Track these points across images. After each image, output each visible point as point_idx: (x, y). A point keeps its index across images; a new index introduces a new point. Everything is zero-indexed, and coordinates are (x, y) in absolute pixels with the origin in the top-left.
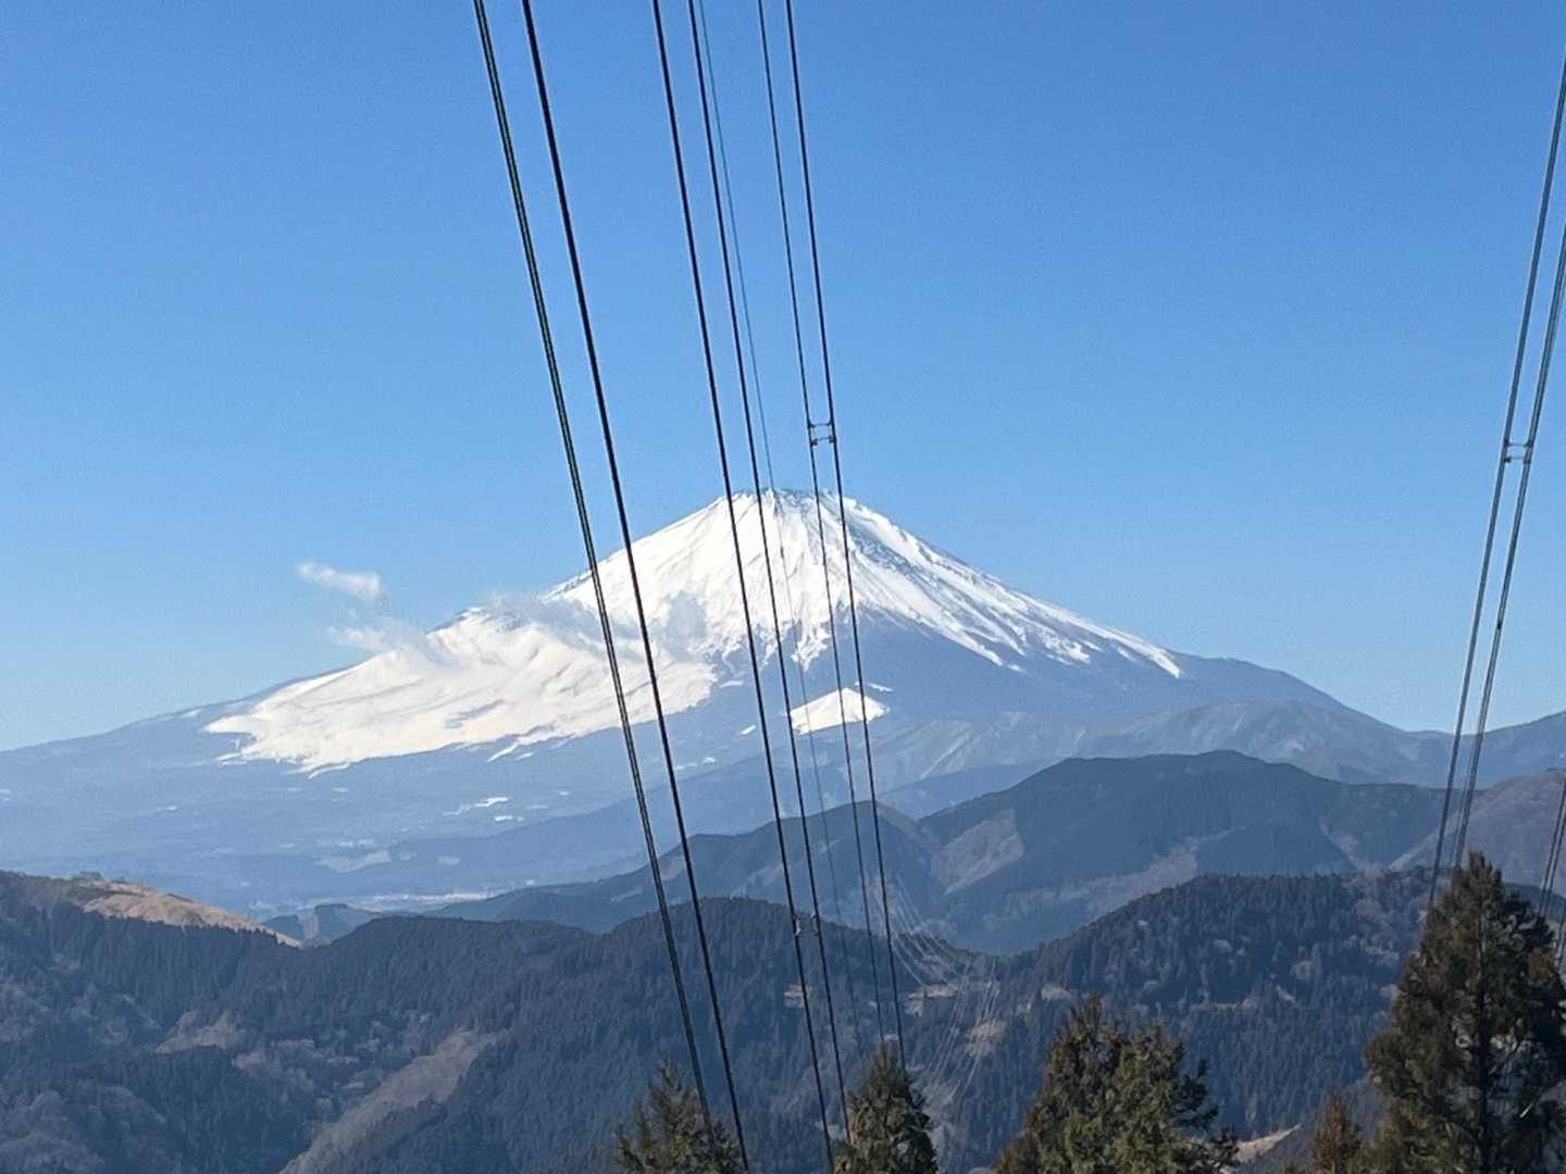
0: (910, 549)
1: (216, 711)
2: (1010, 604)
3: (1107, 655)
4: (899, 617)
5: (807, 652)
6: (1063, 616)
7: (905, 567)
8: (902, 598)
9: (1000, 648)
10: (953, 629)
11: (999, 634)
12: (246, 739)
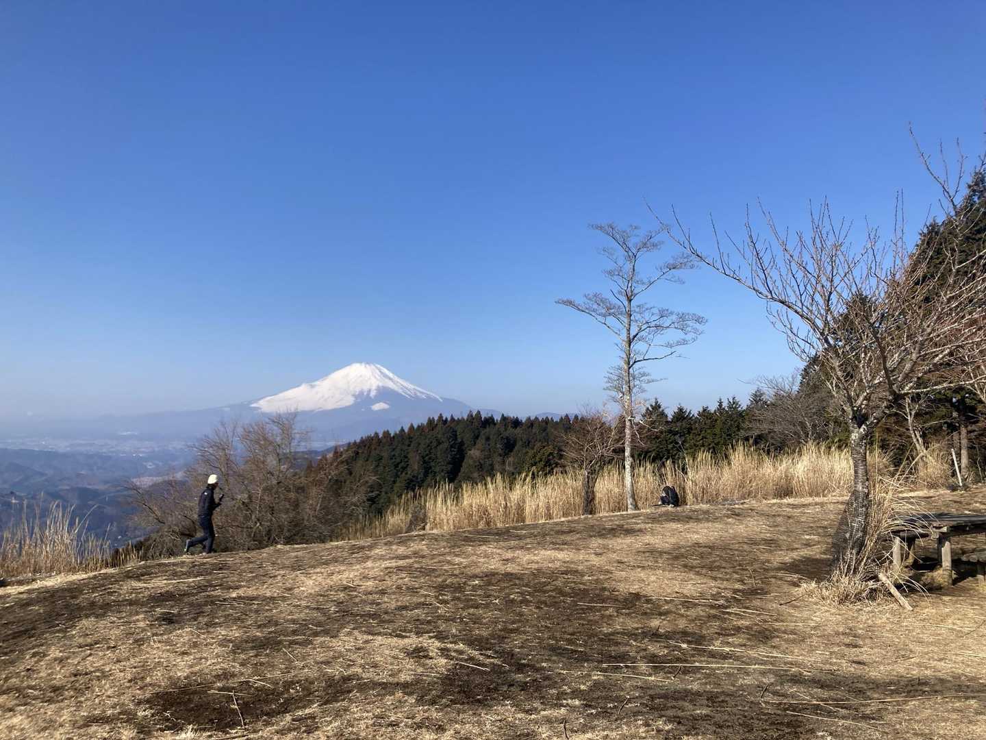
0: (391, 375)
1: (251, 402)
2: (411, 386)
3: (429, 397)
4: (390, 388)
5: (373, 394)
6: (419, 389)
7: (390, 379)
8: (390, 385)
9: (409, 395)
10: (400, 391)
11: (409, 392)
12: (258, 408)
